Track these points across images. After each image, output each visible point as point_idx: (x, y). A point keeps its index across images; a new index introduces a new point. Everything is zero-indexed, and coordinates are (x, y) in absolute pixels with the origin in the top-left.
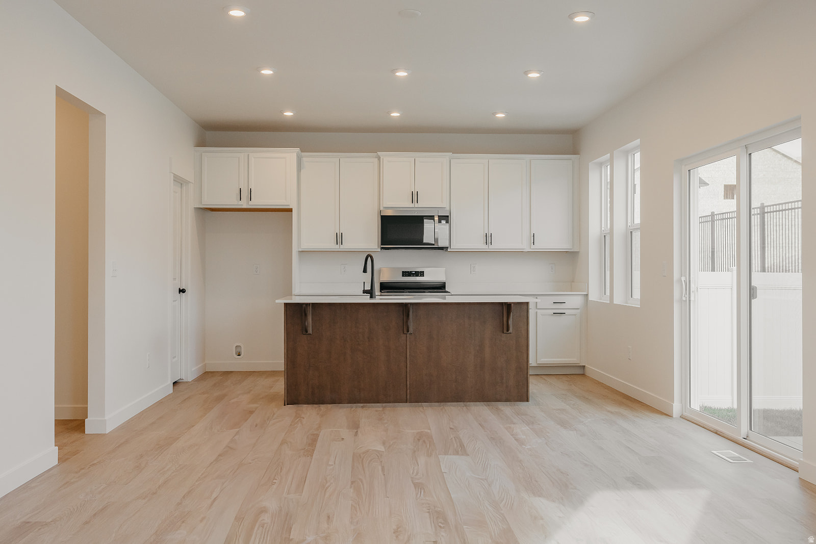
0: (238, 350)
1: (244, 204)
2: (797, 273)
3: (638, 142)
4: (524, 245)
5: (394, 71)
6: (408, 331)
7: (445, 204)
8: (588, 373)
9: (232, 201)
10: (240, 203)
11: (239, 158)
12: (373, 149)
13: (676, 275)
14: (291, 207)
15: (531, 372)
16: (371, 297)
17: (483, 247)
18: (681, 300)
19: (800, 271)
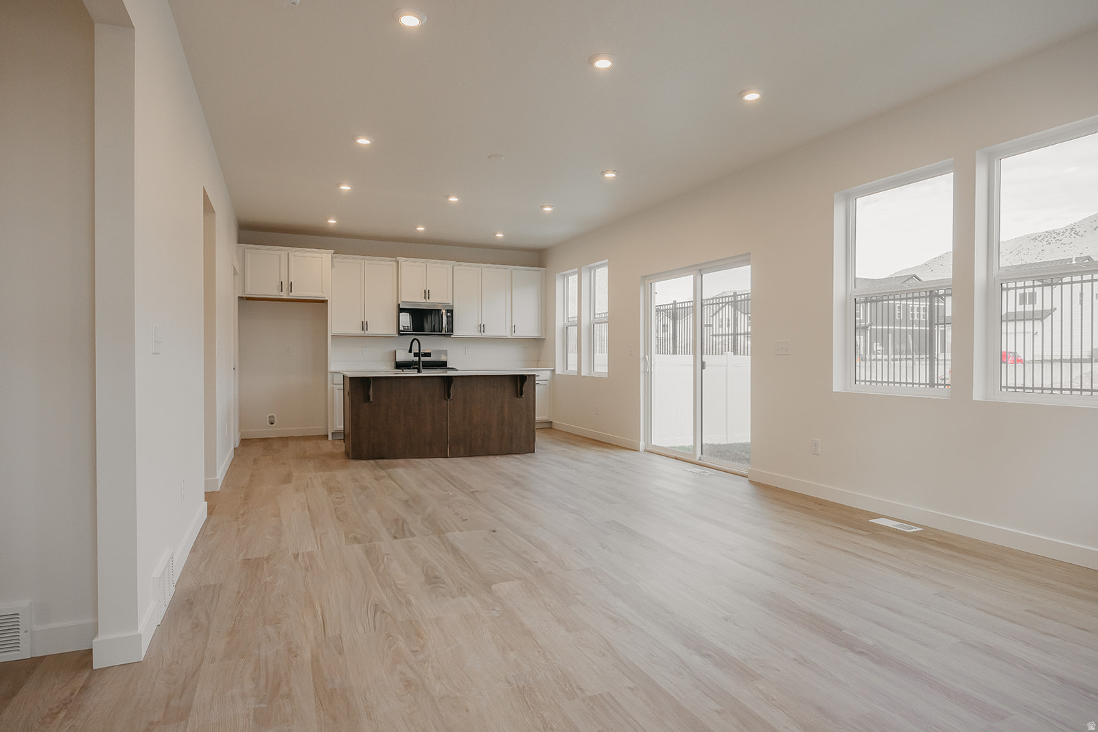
0: (272, 419)
1: (284, 295)
2: (746, 356)
3: (607, 260)
4: (507, 334)
5: (448, 197)
6: (449, 397)
7: (449, 301)
8: (555, 426)
9: (274, 293)
10: (281, 293)
11: (280, 256)
12: (393, 254)
13: (642, 355)
14: (326, 299)
15: (536, 427)
16: (419, 372)
17: (478, 334)
18: (645, 371)
19: (749, 354)
